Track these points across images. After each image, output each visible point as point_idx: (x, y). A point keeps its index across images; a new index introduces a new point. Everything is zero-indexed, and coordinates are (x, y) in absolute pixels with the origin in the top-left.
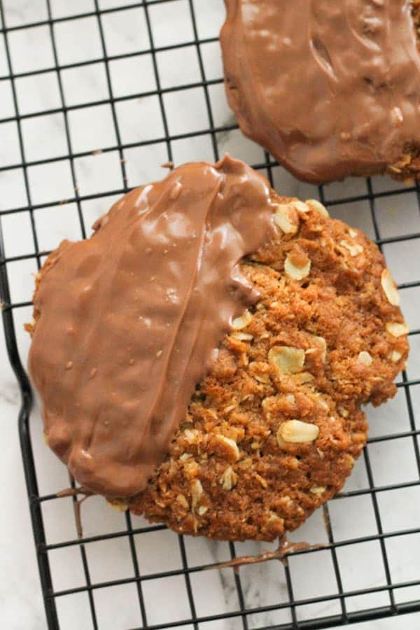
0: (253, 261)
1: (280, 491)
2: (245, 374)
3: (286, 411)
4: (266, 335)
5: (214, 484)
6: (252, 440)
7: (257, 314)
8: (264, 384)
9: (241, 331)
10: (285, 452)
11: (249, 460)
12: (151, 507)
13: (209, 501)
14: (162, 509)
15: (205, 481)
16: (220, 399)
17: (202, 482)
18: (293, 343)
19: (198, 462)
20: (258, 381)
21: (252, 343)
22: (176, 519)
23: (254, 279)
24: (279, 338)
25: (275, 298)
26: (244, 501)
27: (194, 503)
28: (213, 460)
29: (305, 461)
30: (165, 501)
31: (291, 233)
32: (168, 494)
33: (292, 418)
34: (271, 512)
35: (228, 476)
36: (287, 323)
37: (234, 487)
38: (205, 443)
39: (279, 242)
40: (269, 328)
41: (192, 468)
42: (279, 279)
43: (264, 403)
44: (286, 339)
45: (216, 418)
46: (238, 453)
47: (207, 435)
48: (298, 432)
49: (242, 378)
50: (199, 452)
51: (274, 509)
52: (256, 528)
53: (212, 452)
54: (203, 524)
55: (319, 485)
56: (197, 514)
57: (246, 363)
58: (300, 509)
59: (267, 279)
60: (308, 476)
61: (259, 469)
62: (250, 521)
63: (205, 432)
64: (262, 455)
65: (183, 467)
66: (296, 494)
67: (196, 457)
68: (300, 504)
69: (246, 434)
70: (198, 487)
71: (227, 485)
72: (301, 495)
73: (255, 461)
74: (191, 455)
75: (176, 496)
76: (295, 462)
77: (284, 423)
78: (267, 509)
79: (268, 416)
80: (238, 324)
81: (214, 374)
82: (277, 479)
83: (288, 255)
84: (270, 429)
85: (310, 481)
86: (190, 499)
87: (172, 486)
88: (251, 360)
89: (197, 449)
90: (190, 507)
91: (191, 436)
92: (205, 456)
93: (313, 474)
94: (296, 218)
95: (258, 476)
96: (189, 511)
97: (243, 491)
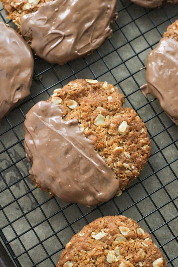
0: (65, 117)
1: (138, 142)
2: (98, 134)
3: (115, 128)
4: (89, 123)
5: (127, 160)
6: (119, 142)
7: (81, 122)
8: (104, 130)
9: (85, 129)
10: (127, 134)
11: (125, 146)
12: (125, 182)
13: (131, 164)
14: (127, 179)
15: (125, 161)
16: (102, 145)
17: (124, 163)
18: (96, 116)
19: (118, 161)
20: (102, 132)
21: (90, 128)
22: (132, 176)
23: (71, 118)
24: (92, 119)
25: (79, 115)
26: (136, 153)
27: (130, 169)
28: (120, 156)
29: (132, 129)
30: (125, 177)
31: (62, 101)
32: (123, 175)
33: (118, 127)
34: (143, 147)
35: (127, 154)
36: (89, 115)
37: (130, 154)
38: (114, 156)
39: (63, 106)
40: (88, 121)
41: (119, 163)
42: (74, 111)
43: (109, 133)
44: (94, 117)
45: (107, 149)
46: (121, 148)
47: (111, 154)
48: (123, 127)
49: (99, 136)
50: (115, 159)
51: (143, 146)
52: (146, 154)
53: (117, 155)
54: (137, 169)
55: (141, 129)
56: (133, 169)
57: (95, 132)
58: (146, 139)
59: (72, 115)
60: (137, 131)
61: (129, 144)
62: (143, 155)
63: (110, 155)
64: (124, 142)
65: (118, 166)
66: (141, 137)
67: (116, 161)
68: (144, 138)
69: (116, 143)
70: (126, 165)
71: (129, 156)
72: (142, 136)
73: (126, 144)
74: (115, 162)
75: (125, 173)
76: (132, 133)
77: (118, 130)
78: (141, 148)
79: (114, 134)
80: (82, 129)
81: (94, 143)
82: (134, 141)
83: (68, 105)
84: (118, 135)
85: (139, 131)
86: (128, 169)
87: (122, 172)
88: (95, 131)
89: (114, 159)
90: (130, 170)
91: (110, 159)
92: (117, 158)
93: (137, 130)
94: (58, 98)
95: (131, 146)
96: (131, 171)
97: (133, 152)
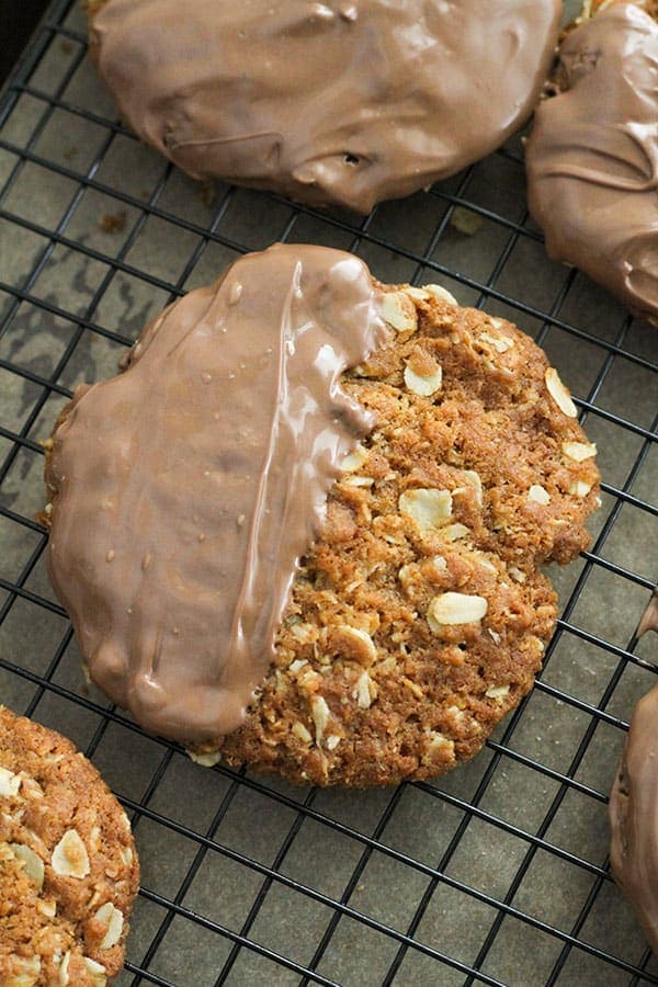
0: (359, 377)
1: (441, 700)
2: (369, 535)
3: (436, 581)
4: (392, 475)
5: (345, 701)
6: (392, 630)
7: (374, 448)
8: (398, 545)
9: (356, 473)
10: (444, 641)
11: (391, 661)
12: (257, 748)
13: (340, 726)
14: (275, 748)
15: (332, 697)
16: (338, 575)
17: (325, 699)
18: (434, 483)
19: (316, 671)
20: (389, 543)
21: (373, 489)
22: (296, 761)
23: (364, 400)
24: (410, 478)
25: (398, 423)
26: (393, 722)
27: (319, 734)
28: (339, 664)
29: (474, 650)
30: (276, 735)
31: (408, 331)
32: (278, 724)
33: (446, 591)
34: (434, 732)
35: (365, 689)
36: (420, 456)
37: (375, 702)
38: (325, 640)
39: (392, 346)
40: (395, 465)
41: (310, 679)
42: (400, 398)
43: (402, 573)
44: (425, 480)
45: (336, 602)
46: (373, 651)
47: (325, 629)
48: (458, 611)
49: (365, 540)
50: (317, 654)
51: (438, 729)
52: (414, 760)
53: (336, 653)
54: (335, 763)
55: (499, 685)
56: (325, 749)
57: (369, 517)
58: (475, 723)
59: (384, 399)
60: (481, 672)
61: (409, 671)
62: (404, 751)
63: (321, 625)
64: (409, 651)
65: (296, 681)
66: (467, 701)
67: (314, 663)
68: (474, 716)
69: (381, 621)
70: (321, 708)
71: (365, 700)
72: (473, 701)
73: (401, 660)
74: (306, 661)
75: (291, 726)
76: (459, 654)
77: (435, 599)
78: (427, 728)
79: (411, 591)
80: (348, 465)
81: (324, 538)
82: (436, 683)
83: (408, 362)
84: (416, 611)
85: (485, 679)
86: (312, 728)
87: (284, 713)
88: (375, 514)
89: (313, 651)
90: (314, 740)
91: (304, 633)
92: (327, 660)
93: (487, 670)
94: (413, 310)
95: (408, 682)
96: (314, 746)
97: (388, 706)
